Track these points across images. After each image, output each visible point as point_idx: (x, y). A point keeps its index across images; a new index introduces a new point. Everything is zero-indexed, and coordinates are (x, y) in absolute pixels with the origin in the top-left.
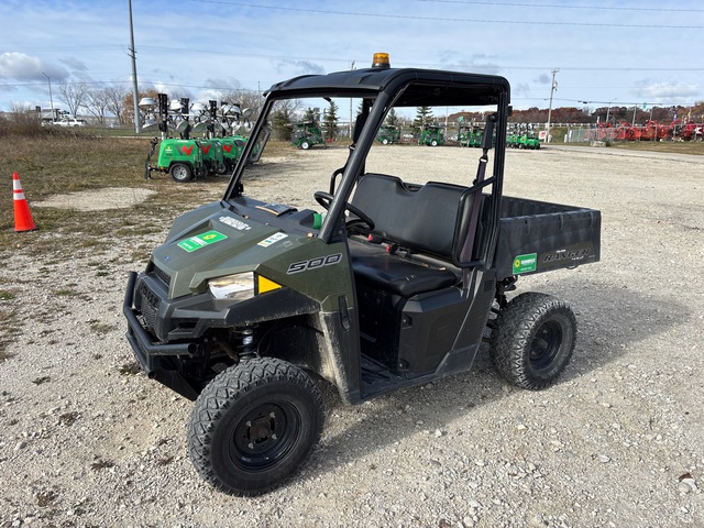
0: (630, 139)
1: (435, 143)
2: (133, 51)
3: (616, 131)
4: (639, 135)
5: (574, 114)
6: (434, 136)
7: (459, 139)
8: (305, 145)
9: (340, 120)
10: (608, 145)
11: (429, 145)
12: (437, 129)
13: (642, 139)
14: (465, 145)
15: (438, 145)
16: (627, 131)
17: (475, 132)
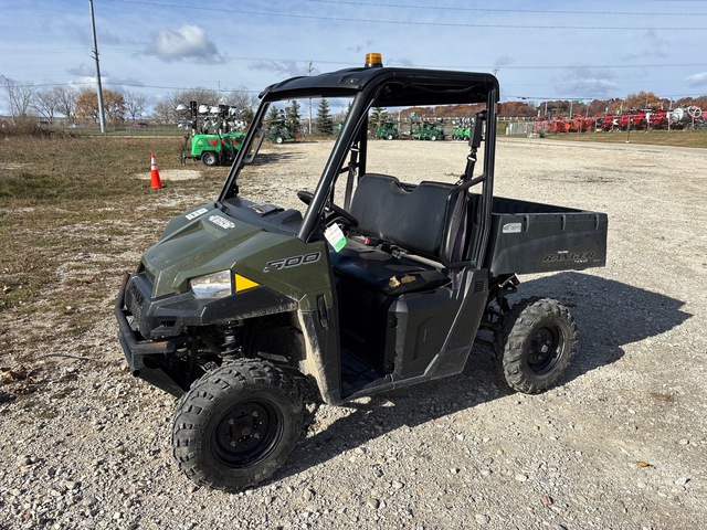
0: (561, 131)
1: (391, 137)
2: (96, 53)
3: (549, 124)
4: (568, 127)
5: (520, 108)
6: (389, 131)
7: (412, 133)
8: (280, 140)
9: (302, 118)
10: (542, 137)
11: (385, 139)
12: (392, 124)
13: (570, 130)
14: (417, 139)
15: (393, 139)
16: (558, 124)
17: (425, 126)
